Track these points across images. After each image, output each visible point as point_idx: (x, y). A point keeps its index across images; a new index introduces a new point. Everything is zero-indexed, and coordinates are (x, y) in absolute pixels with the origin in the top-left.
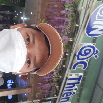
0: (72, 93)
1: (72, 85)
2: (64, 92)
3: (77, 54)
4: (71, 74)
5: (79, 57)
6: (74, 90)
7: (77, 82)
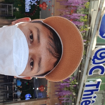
0: (92, 102)
1: (90, 93)
2: (83, 100)
3: (92, 58)
4: (88, 80)
5: (95, 61)
6: (93, 98)
7: (95, 89)
